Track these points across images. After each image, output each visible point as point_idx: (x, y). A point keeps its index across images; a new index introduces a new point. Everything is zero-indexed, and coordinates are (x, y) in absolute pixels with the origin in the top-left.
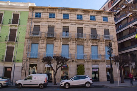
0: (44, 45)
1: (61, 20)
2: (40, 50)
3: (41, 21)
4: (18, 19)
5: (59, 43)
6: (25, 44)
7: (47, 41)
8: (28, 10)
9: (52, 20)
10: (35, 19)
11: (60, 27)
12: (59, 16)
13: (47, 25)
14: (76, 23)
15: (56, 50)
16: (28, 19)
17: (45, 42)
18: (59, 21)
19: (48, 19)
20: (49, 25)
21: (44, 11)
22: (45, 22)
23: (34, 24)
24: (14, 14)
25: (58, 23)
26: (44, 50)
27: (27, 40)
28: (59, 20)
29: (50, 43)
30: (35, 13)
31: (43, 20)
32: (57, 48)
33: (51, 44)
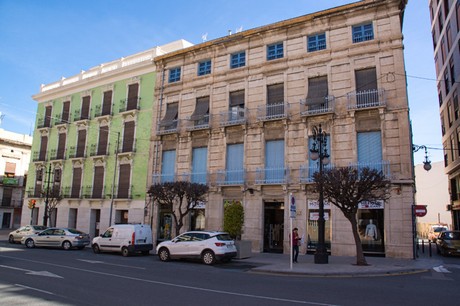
0: (188, 152)
1: (225, 74)
2: (180, 166)
3: (179, 91)
4: (137, 98)
5: (219, 141)
6: (150, 156)
7: (193, 141)
8: (154, 68)
9: (204, 81)
10: (169, 86)
11: (223, 97)
12: (220, 64)
13: (193, 97)
14: (263, 73)
15: (213, 164)
16: (156, 90)
17: (189, 145)
18: (221, 78)
19: (194, 80)
20: (198, 96)
21: (186, 61)
22: (188, 91)
23: (165, 101)
24: (130, 86)
25: (218, 85)
26: (187, 165)
27: (153, 143)
28: (219, 75)
29: (198, 144)
30: (167, 73)
31: (185, 86)
32: (214, 156)
33: (201, 147)
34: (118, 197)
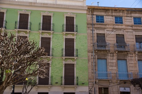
0: (115, 61)
1: (132, 26)
2: (110, 68)
4: (73, 25)
5: (133, 58)
6: (89, 60)
7: (118, 56)
8: (85, 12)
9: (120, 27)
10: (97, 24)
11: (132, 37)
12: (128, 21)
13: (114, 33)
15: (131, 69)
16: (88, 24)
17: (115, 57)
18: (129, 27)
19: (114, 25)
20: (117, 33)
21: (107, 14)
23: (96, 32)
24: (67, 17)
25: (128, 30)
26: (115, 68)
27: (90, 54)
28: (128, 26)
29: (121, 58)
30: (95, 16)
31: (107, 26)
32: (132, 65)
33: (123, 60)
34: (65, 85)
